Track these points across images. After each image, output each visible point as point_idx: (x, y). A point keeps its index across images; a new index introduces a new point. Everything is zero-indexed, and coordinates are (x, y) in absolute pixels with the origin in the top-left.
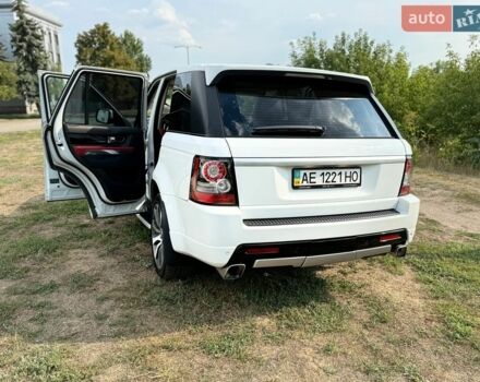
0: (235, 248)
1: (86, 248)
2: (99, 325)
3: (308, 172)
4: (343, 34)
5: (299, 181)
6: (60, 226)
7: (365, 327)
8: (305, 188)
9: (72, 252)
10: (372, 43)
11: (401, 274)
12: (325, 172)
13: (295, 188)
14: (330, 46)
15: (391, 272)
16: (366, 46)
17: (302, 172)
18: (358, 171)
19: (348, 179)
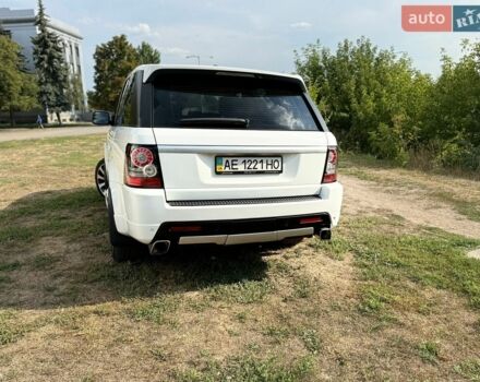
0: (159, 225)
1: (57, 236)
2: (46, 295)
3: (230, 160)
4: (346, 41)
5: (222, 168)
6: (43, 218)
7: (285, 301)
8: (227, 173)
9: (44, 238)
10: (375, 49)
11: (341, 259)
12: (247, 159)
13: (218, 173)
14: (333, 53)
15: (332, 257)
16: (369, 53)
17: (224, 160)
18: (279, 159)
19: (269, 167)
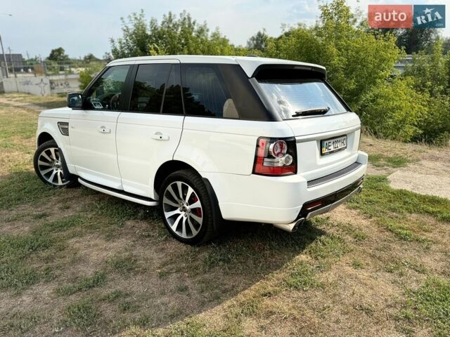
0: (302, 206)
3: (327, 142)
5: (325, 151)
8: (327, 154)
12: (334, 140)
13: (322, 155)
16: (189, 25)
17: (325, 142)
18: (346, 138)
19: (342, 144)
